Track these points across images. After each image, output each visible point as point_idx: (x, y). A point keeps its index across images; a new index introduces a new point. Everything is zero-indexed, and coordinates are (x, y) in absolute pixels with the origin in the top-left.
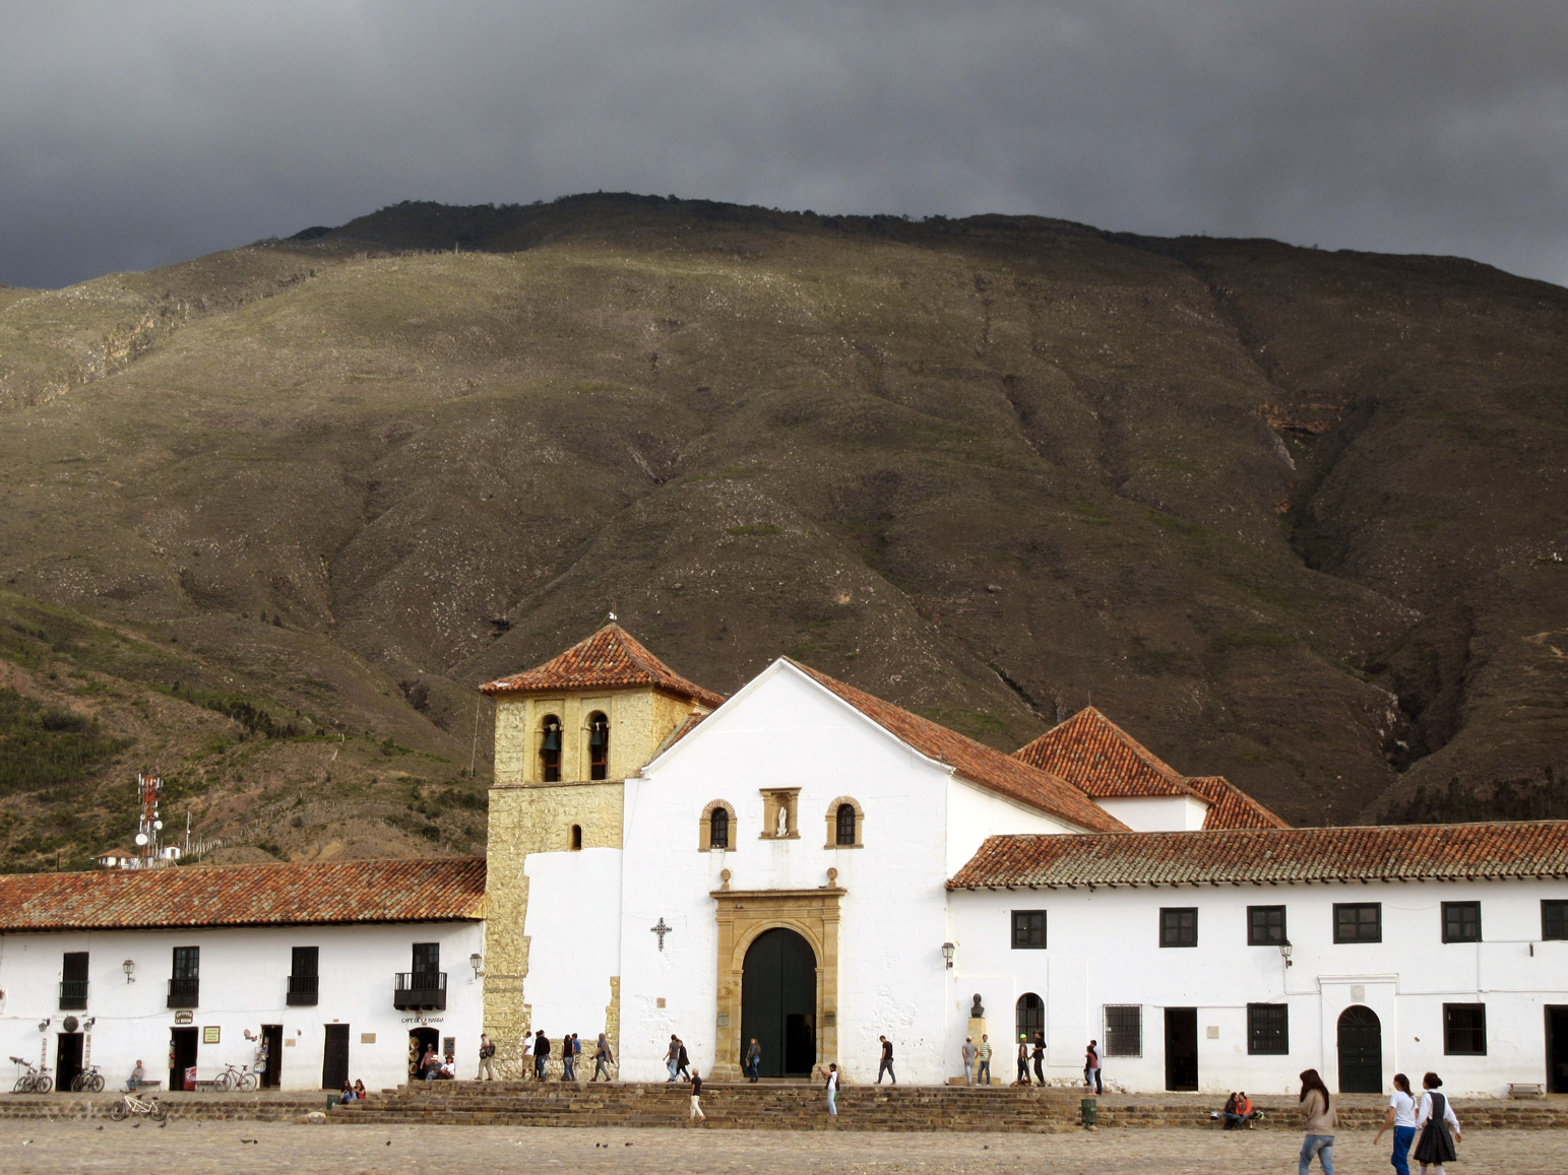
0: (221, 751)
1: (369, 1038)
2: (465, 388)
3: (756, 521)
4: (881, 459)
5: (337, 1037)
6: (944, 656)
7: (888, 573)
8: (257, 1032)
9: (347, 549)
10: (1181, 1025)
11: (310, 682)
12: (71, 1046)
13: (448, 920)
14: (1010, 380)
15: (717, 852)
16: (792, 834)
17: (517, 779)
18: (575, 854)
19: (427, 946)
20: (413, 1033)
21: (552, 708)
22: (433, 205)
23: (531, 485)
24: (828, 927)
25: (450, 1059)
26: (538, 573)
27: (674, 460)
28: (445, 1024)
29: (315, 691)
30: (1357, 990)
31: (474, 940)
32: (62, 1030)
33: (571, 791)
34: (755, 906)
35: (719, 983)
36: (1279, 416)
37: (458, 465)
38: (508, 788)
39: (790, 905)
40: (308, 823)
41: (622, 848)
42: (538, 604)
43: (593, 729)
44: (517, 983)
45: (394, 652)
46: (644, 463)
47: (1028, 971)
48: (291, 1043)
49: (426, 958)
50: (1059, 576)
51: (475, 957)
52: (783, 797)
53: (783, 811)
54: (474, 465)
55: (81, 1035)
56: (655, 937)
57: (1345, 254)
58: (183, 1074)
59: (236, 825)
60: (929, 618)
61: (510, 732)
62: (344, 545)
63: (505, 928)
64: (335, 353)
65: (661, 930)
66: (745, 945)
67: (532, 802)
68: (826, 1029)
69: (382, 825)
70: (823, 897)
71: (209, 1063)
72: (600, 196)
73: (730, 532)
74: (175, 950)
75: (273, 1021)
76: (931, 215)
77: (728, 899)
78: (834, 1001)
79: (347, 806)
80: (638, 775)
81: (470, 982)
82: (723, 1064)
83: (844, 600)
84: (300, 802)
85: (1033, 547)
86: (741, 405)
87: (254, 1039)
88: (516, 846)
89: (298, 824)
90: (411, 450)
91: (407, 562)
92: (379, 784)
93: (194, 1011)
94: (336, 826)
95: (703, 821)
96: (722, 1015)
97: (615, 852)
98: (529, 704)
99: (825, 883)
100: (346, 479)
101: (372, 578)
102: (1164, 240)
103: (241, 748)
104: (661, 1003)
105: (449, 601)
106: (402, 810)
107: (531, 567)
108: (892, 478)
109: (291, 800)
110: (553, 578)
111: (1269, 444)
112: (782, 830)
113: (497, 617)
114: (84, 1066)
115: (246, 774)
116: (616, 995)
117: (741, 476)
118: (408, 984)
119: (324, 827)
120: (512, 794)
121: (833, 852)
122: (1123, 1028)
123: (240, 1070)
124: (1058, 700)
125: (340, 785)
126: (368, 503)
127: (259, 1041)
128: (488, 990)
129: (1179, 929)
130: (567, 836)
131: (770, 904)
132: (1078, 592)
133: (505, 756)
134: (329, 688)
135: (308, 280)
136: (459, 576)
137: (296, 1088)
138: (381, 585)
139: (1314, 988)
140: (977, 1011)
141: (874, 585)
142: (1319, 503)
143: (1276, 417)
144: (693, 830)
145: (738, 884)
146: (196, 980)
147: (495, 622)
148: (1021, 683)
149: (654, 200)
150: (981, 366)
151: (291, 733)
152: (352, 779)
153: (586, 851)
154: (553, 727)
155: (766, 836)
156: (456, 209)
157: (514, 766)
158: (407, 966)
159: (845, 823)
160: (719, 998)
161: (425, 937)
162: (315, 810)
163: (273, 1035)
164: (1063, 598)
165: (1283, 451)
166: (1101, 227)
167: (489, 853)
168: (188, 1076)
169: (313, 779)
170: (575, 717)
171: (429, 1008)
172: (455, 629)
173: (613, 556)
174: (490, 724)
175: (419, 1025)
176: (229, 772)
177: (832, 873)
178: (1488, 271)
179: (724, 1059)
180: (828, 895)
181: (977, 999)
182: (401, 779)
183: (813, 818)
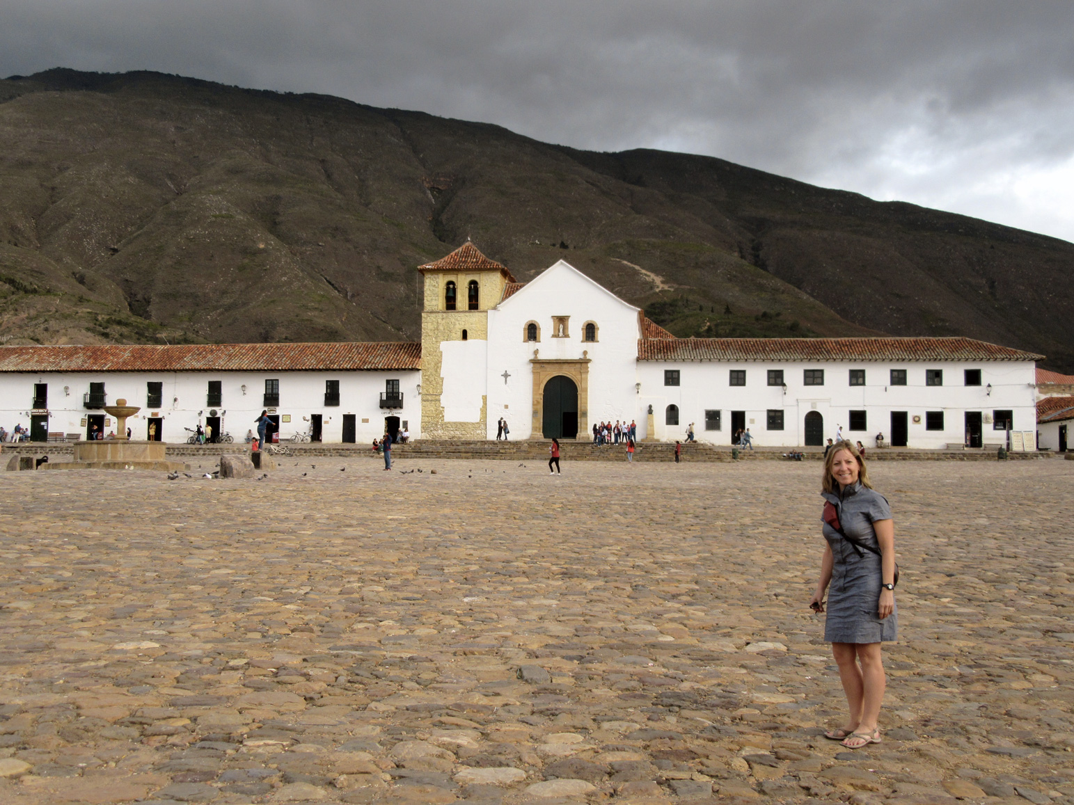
0: (5, 298)
1: (365, 421)
2: (91, 149)
3: (224, 212)
4: (273, 190)
5: (349, 421)
6: (302, 271)
7: (278, 236)
8: (309, 417)
9: (44, 215)
10: (738, 419)
11: (32, 270)
12: (214, 422)
13: (405, 369)
14: (323, 161)
15: (531, 343)
16: (566, 336)
17: (435, 308)
18: (464, 342)
19: (393, 381)
20: (386, 419)
21: (452, 278)
22: (71, 70)
23: (124, 192)
24: (583, 376)
25: (406, 430)
26: (129, 229)
27: (185, 186)
28: (402, 415)
29: (35, 274)
30: (813, 404)
31: (417, 379)
32: (210, 416)
33: (462, 315)
34: (550, 366)
35: (533, 398)
36: (429, 182)
37: (91, 182)
38: (432, 312)
39: (565, 366)
40: (51, 329)
41: (486, 339)
42: (130, 242)
43: (470, 289)
44: (437, 398)
45: (68, 259)
46: (172, 186)
47: (672, 395)
48: (327, 422)
49: (392, 386)
50: (347, 241)
51: (419, 386)
52: (562, 320)
53: (561, 326)
54: (98, 182)
55: (219, 418)
56: (503, 378)
57: (452, 120)
58: (271, 436)
59: (17, 330)
60: (295, 255)
61: (431, 288)
62: (42, 213)
63: (431, 374)
64: (32, 131)
65: (506, 375)
66: (545, 383)
67: (443, 319)
68: (583, 419)
69: (84, 331)
70: (581, 363)
71: (285, 431)
72: (146, 72)
73: (213, 216)
74: (266, 381)
75: (317, 412)
76: (287, 92)
77: (536, 362)
78: (586, 407)
79: (68, 323)
80: (495, 308)
81: (415, 397)
82: (535, 433)
83: (262, 246)
84: (46, 321)
85: (336, 229)
86: (213, 164)
87: (308, 421)
88: (436, 338)
89: (46, 330)
90: (70, 174)
91: (72, 222)
92: (79, 314)
93: (277, 408)
94: (64, 331)
95: (525, 329)
96: (535, 413)
97: (484, 341)
98: (441, 276)
99: (582, 357)
100: (42, 185)
101: (56, 228)
102: (381, 110)
103: (14, 297)
104: (506, 407)
105: (91, 239)
106: (91, 325)
107: (126, 227)
108: (278, 198)
109: (42, 320)
110: (136, 231)
111: (425, 193)
112: (561, 334)
113: (112, 246)
114: (221, 431)
115: (19, 308)
116: (485, 403)
117: (217, 193)
118: (384, 398)
119: (58, 331)
120: (434, 315)
121: (585, 344)
122: (713, 419)
123: (303, 434)
124: (348, 289)
125: (63, 314)
126: (52, 196)
127: (310, 422)
128: (423, 400)
129: (738, 379)
130: (460, 334)
131: (557, 365)
132: (355, 248)
133: (429, 298)
134: (41, 273)
135: (18, 98)
136: (95, 228)
137: (330, 442)
138: (60, 231)
139: (795, 403)
140: (650, 411)
141: (273, 241)
142: (444, 217)
143: (427, 182)
144: (521, 333)
145: (541, 356)
146: (278, 394)
147: (112, 249)
148: (333, 282)
149: (169, 76)
150: (311, 155)
151: (35, 291)
152: (67, 312)
153: (469, 341)
154: (451, 286)
155: (554, 336)
156: (81, 72)
157: (434, 303)
158: (384, 390)
159: (590, 332)
160: (533, 405)
161: (392, 376)
162: (53, 324)
163: (317, 420)
164: (349, 249)
165: (430, 196)
166: (357, 102)
167: (423, 341)
168: (274, 436)
169: (50, 311)
170: (462, 282)
171: (395, 408)
172: (94, 251)
173: (162, 224)
174: (422, 283)
175: (390, 415)
176: (11, 307)
177: (585, 353)
178: (505, 131)
179: (536, 430)
180: (583, 362)
181: (650, 406)
182: (88, 312)
183: (576, 329)
